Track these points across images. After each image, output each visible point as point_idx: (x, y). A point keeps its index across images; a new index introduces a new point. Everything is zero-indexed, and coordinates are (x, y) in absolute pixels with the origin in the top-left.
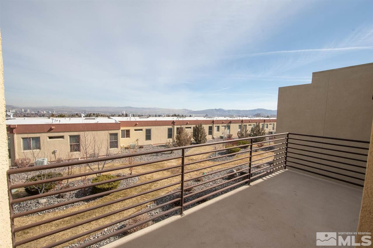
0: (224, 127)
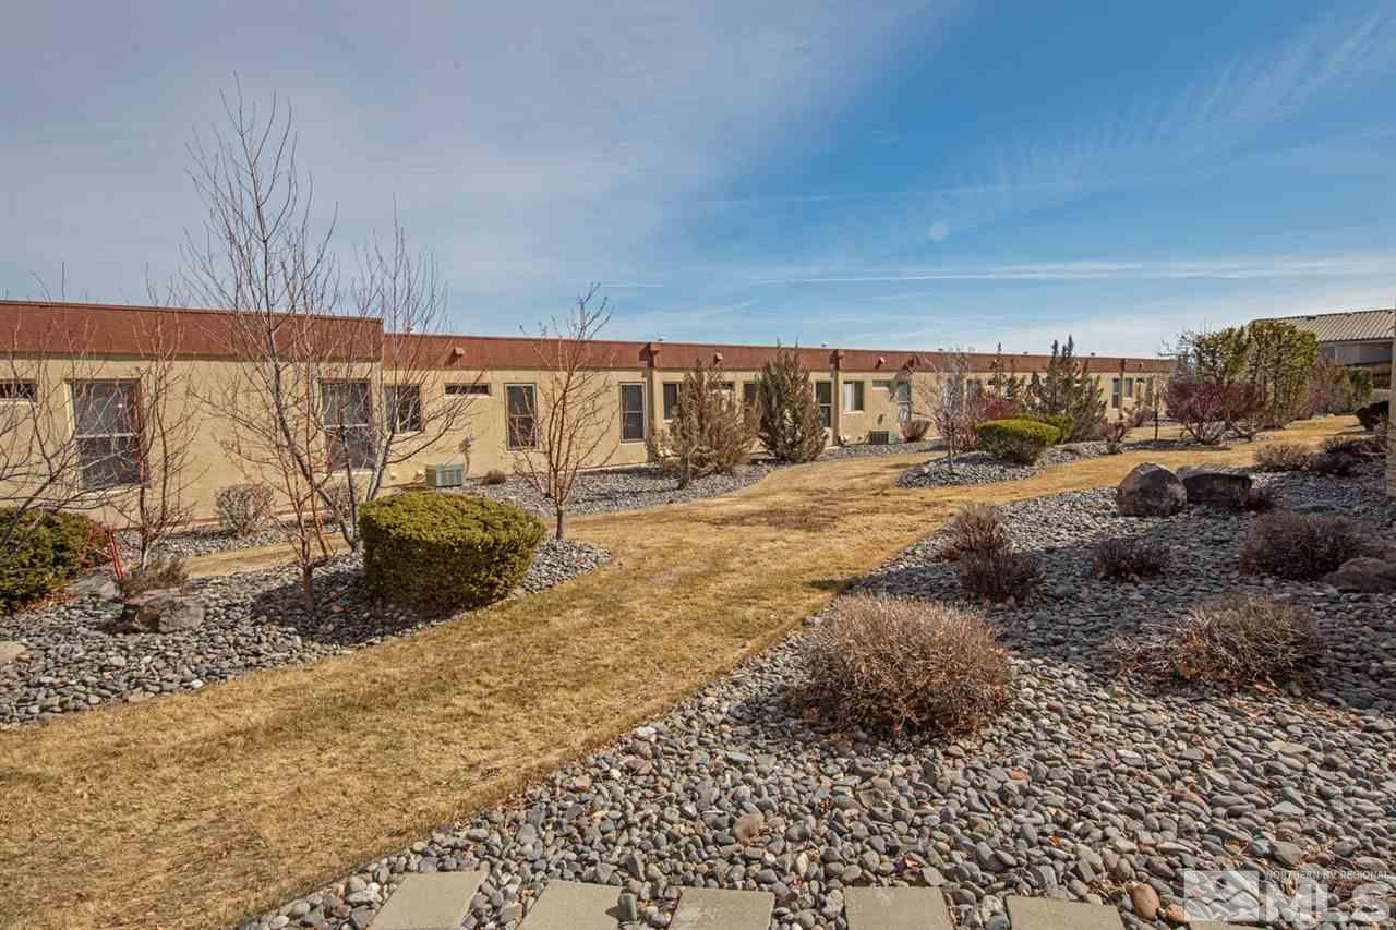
0: (885, 389)
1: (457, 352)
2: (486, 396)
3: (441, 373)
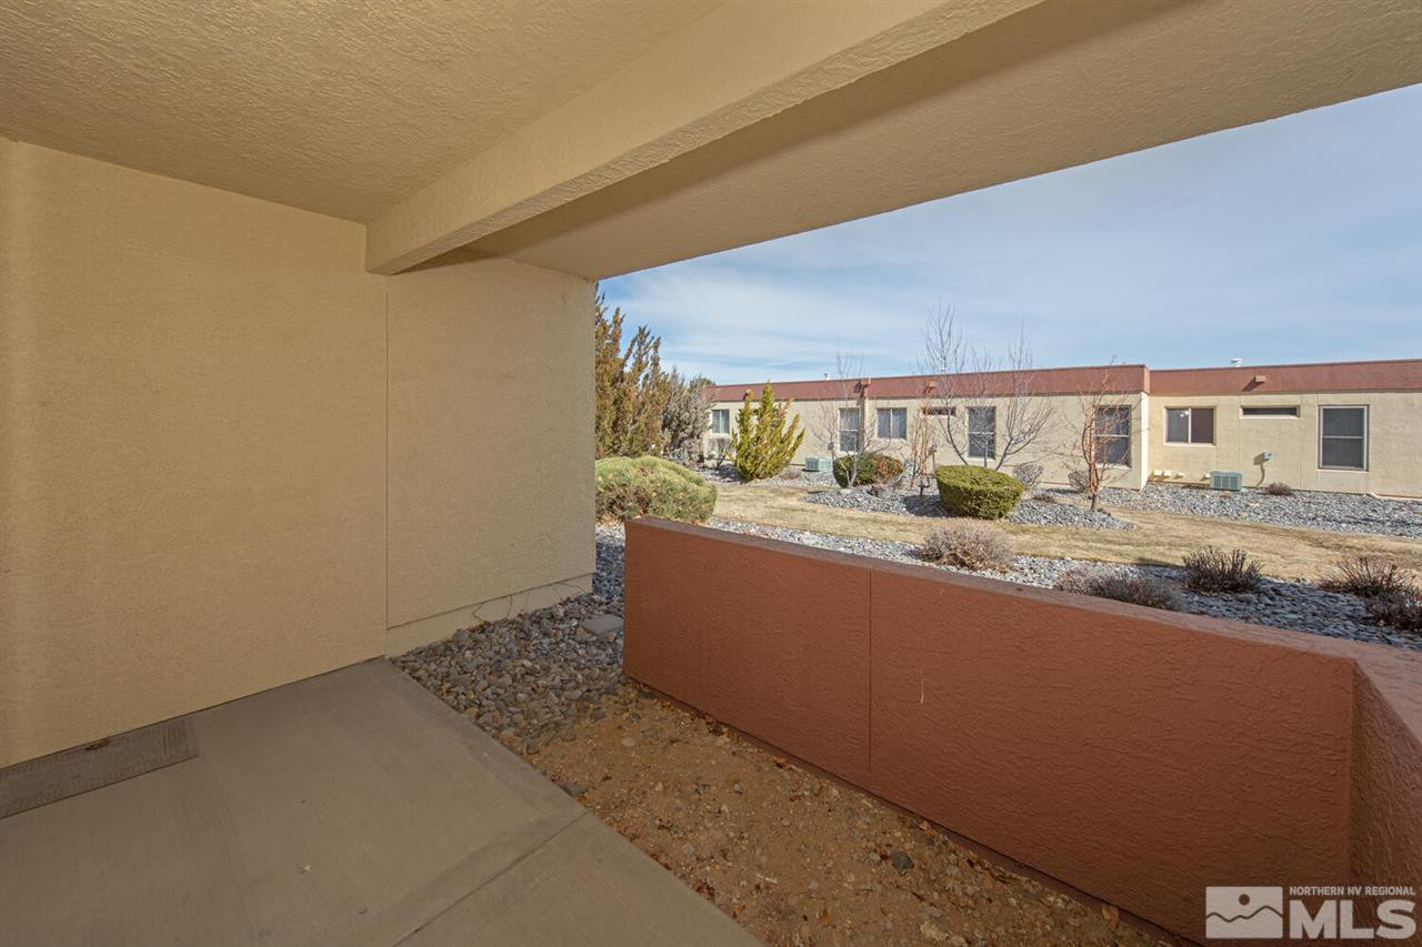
1: (1257, 380)
2: (1293, 417)
3: (1237, 398)
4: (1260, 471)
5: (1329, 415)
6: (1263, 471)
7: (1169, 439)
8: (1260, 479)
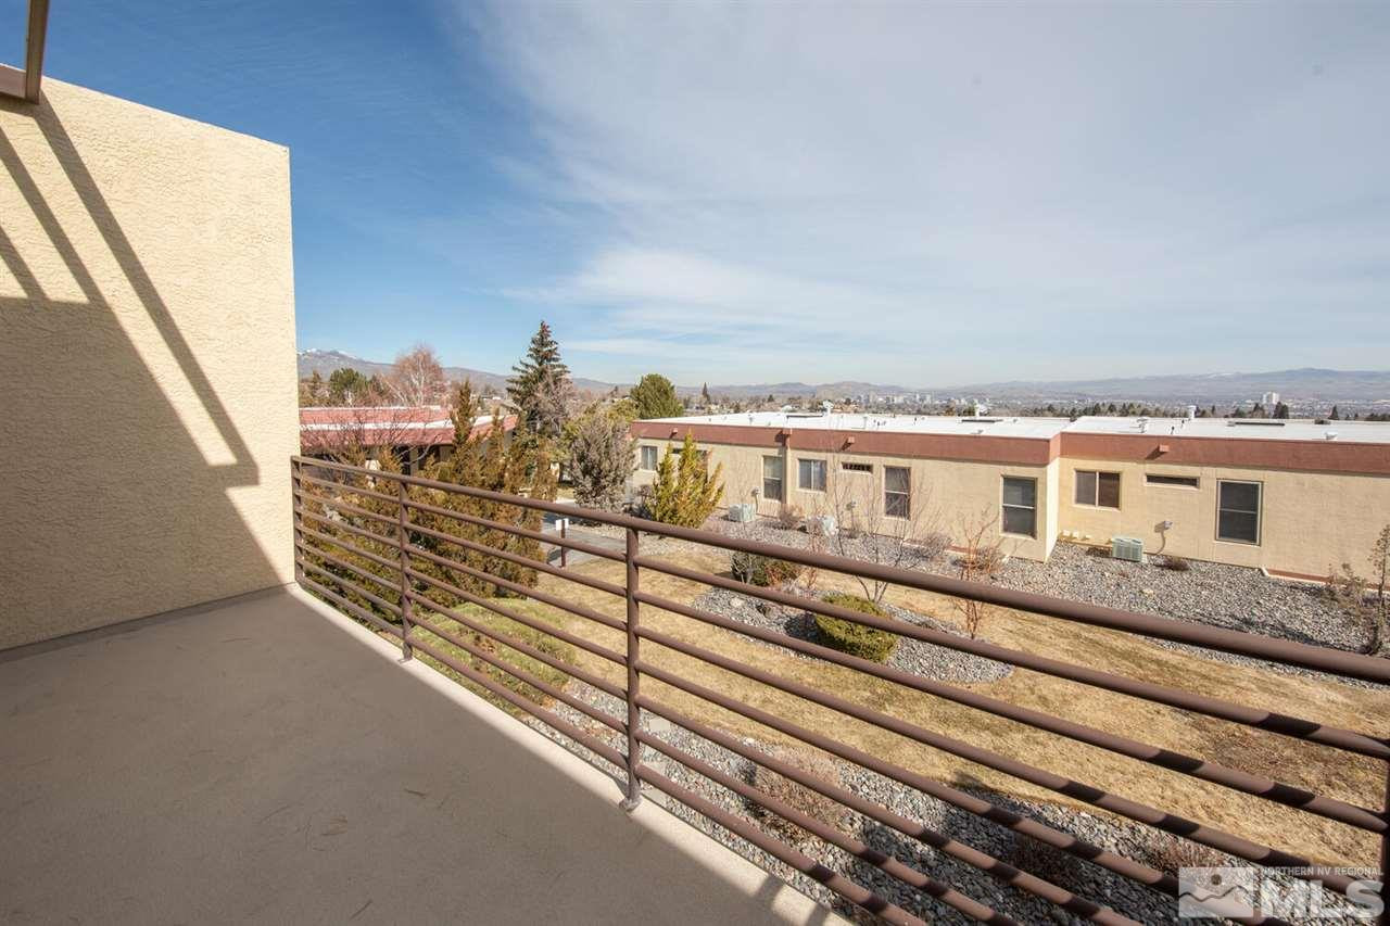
1: (1161, 450)
2: (1192, 488)
3: (1142, 466)
4: (1161, 539)
5: (1227, 488)
6: (1164, 539)
7: (1078, 501)
8: (1160, 545)
